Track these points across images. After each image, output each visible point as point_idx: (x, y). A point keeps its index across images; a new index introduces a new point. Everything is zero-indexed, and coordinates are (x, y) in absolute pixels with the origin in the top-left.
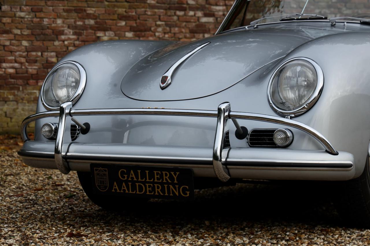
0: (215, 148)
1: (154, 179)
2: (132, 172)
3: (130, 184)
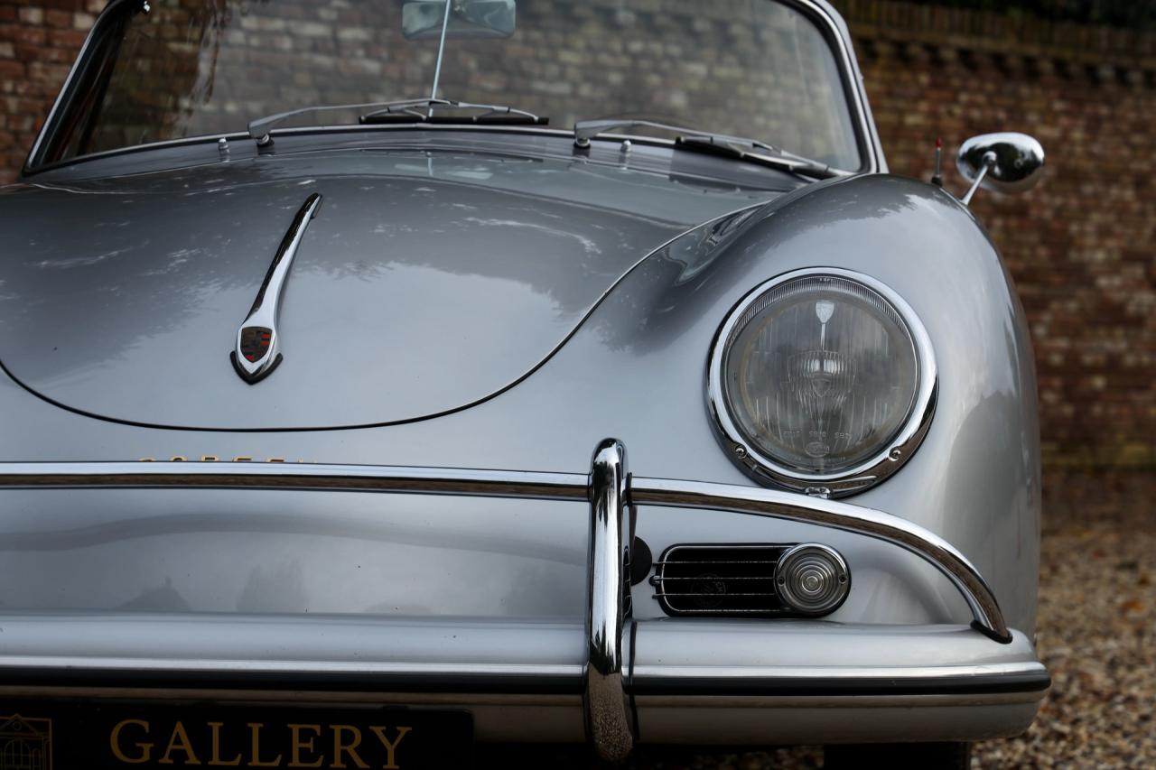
0: (597, 628)
1: (287, 757)
2: (179, 728)
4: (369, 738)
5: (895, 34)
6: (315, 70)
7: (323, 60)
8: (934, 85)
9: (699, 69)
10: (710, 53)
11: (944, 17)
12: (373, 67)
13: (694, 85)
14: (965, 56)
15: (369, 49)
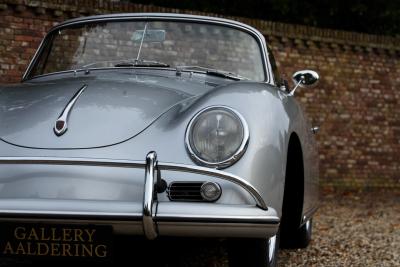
1: (62, 239)
2: (33, 230)
3: (29, 244)
4: (85, 233)
5: (351, 43)
6: (156, 54)
7: (158, 51)
8: (364, 60)
9: (285, 54)
10: (288, 49)
11: (368, 37)
12: (175, 53)
13: (283, 59)
14: (375, 50)
15: (173, 48)
